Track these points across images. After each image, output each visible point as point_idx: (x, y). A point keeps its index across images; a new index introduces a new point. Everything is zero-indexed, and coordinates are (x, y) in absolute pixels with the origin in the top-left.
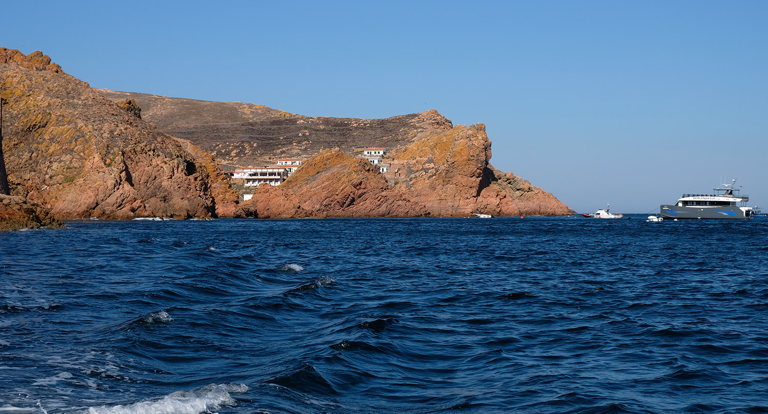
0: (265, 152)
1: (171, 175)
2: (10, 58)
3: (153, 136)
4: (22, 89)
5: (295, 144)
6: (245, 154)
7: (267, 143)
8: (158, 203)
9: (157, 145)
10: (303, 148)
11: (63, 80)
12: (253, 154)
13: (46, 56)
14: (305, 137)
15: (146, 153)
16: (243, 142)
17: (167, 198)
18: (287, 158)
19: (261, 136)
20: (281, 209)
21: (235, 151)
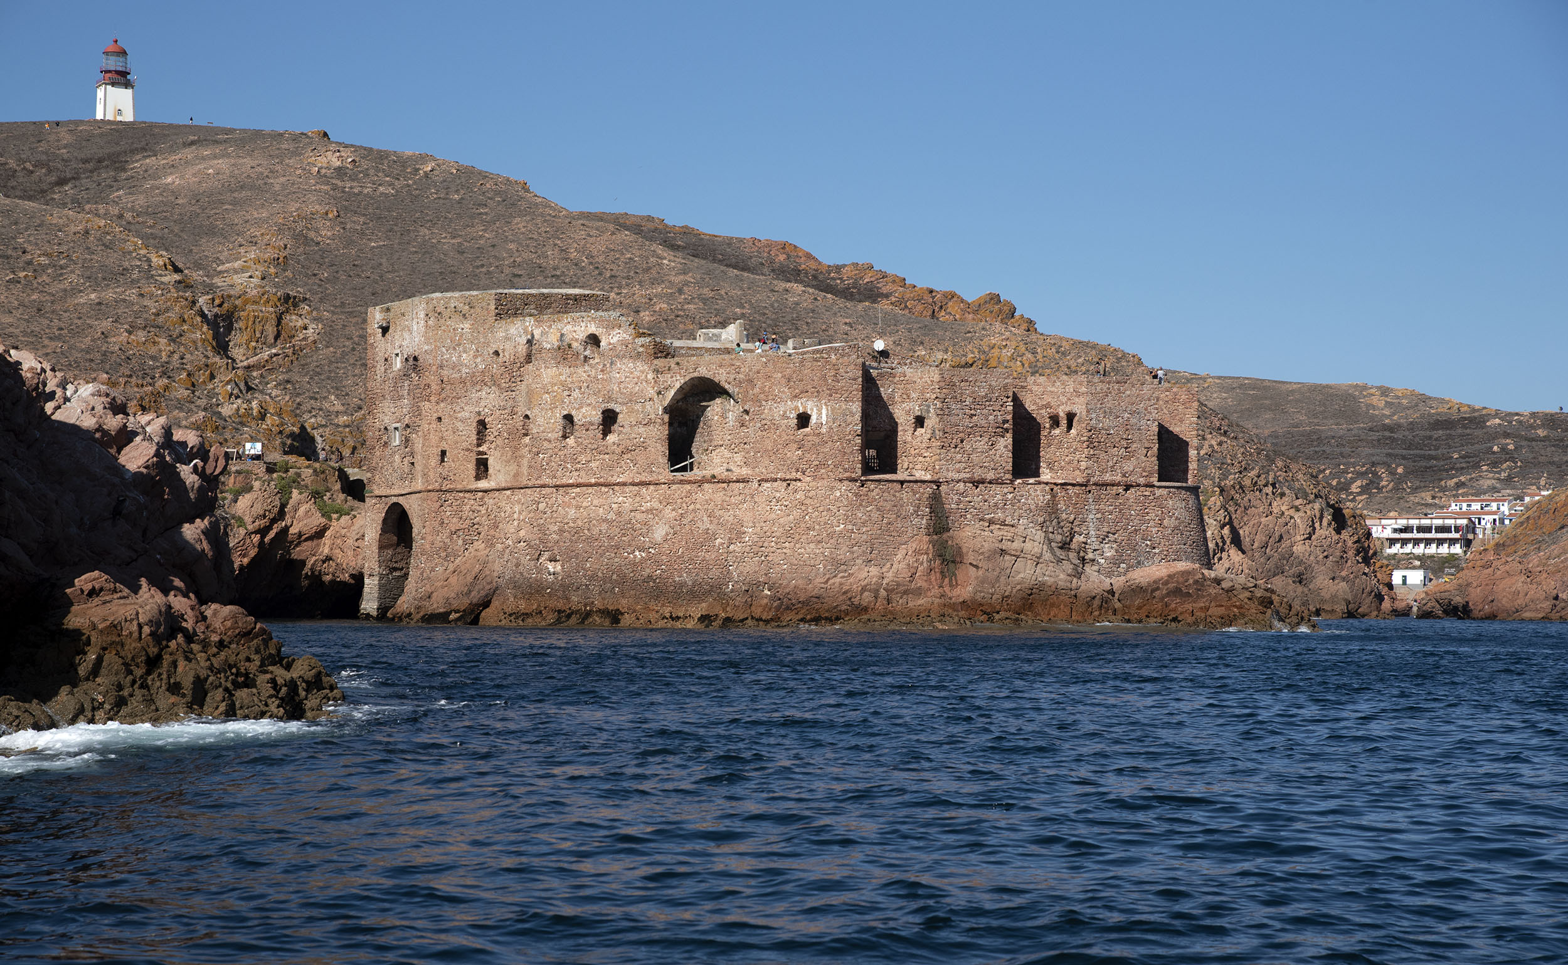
0: (1422, 484)
1: (1310, 533)
2: (941, 307)
3: (1266, 456)
4: (1019, 369)
5: (1485, 468)
6: (1380, 489)
7: (1426, 467)
8: (1290, 588)
9: (1278, 474)
10: (1503, 475)
11: (1094, 352)
12: (1396, 489)
13: (1007, 303)
14: (1507, 454)
15: (1260, 491)
16: (1373, 464)
17: (1304, 577)
18: (1470, 498)
19: (1412, 452)
20: (1520, 601)
21: (1359, 483)
